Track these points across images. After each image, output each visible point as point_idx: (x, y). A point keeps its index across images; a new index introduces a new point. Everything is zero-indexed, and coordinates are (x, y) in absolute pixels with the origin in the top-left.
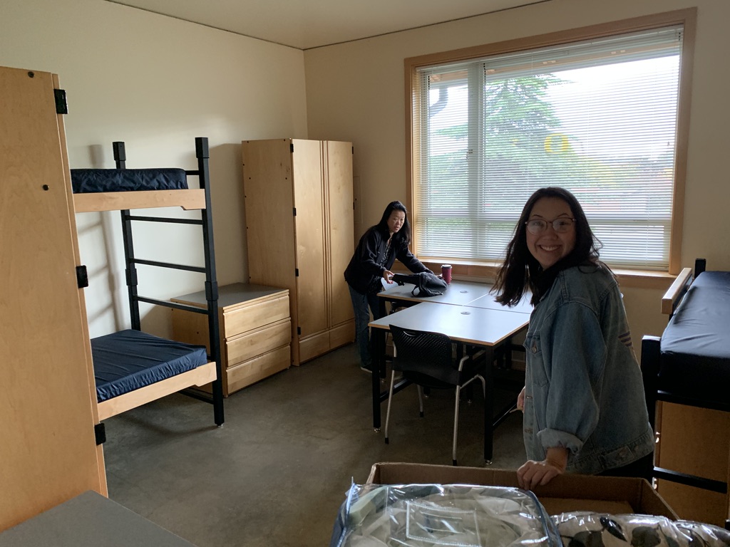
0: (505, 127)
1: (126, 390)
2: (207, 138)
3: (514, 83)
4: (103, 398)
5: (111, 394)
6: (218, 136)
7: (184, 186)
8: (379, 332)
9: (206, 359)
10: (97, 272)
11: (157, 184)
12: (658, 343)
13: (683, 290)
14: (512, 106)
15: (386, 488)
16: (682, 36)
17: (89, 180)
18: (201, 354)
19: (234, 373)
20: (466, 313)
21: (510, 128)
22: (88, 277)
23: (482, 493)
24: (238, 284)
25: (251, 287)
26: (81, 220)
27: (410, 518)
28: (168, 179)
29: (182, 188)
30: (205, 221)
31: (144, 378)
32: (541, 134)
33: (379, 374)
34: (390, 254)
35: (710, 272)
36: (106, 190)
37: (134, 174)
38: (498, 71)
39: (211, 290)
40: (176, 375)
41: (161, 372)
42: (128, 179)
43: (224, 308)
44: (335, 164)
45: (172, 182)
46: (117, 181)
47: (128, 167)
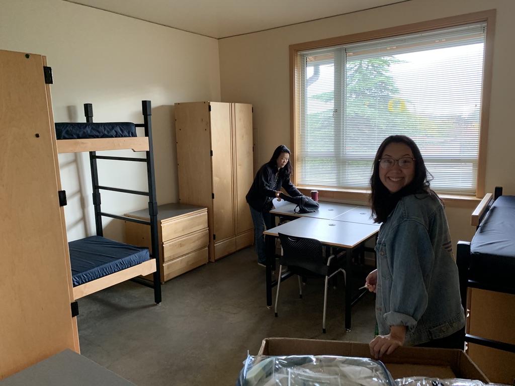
0: (360, 93)
1: (93, 278)
2: (150, 101)
3: (366, 63)
4: (76, 284)
5: (82, 281)
6: (159, 99)
7: (134, 135)
8: (271, 238)
9: (149, 257)
10: (73, 195)
11: (115, 133)
12: (469, 246)
13: (486, 209)
14: (365, 78)
15: (273, 358)
16: (485, 30)
17: (67, 131)
18: (145, 253)
19: (168, 267)
20: (332, 225)
21: (363, 94)
22: (67, 199)
23: (344, 362)
24: (172, 204)
25: (180, 206)
26: (62, 158)
27: (291, 381)
28: (123, 130)
29: (133, 136)
30: (148, 159)
31: (105, 270)
32: (386, 99)
33: (271, 267)
34: (278, 183)
35: (506, 196)
36: (79, 138)
37: (99, 126)
38: (355, 54)
39: (153, 209)
40: (128, 268)
41: (117, 265)
42: (94, 129)
43: (162, 221)
44: (240, 119)
45: (125, 132)
46: (87, 131)
47: (94, 121)
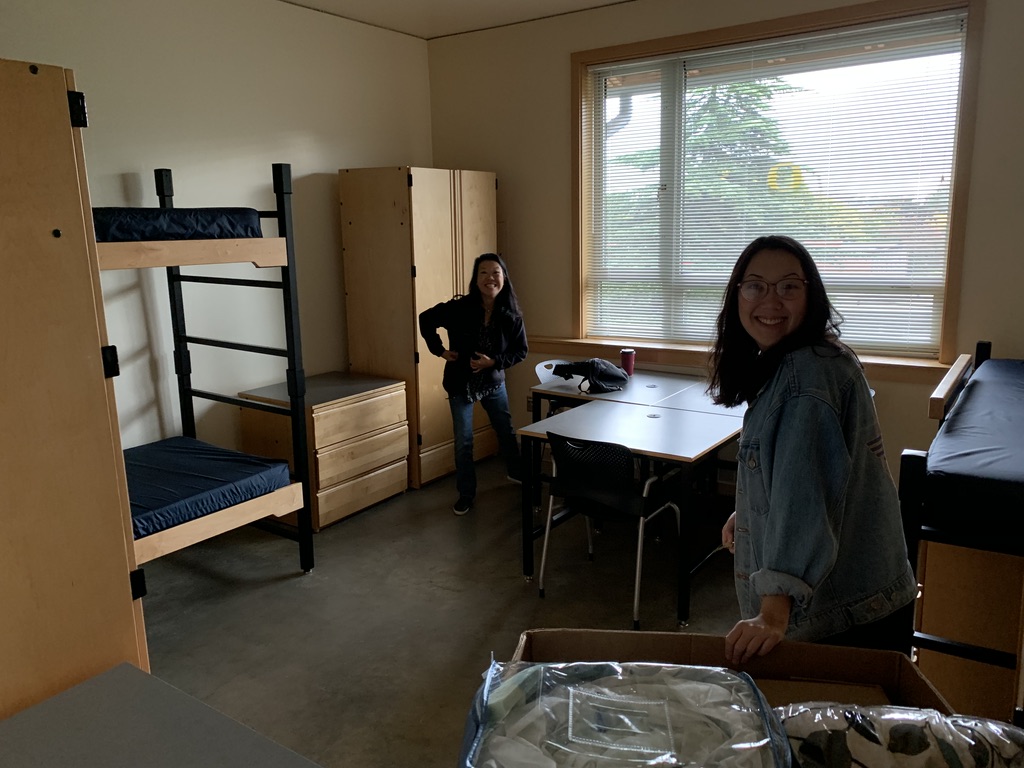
0: (712, 152)
1: (176, 521)
2: (289, 165)
3: (725, 91)
4: (142, 532)
5: (154, 527)
6: (306, 160)
7: (257, 234)
8: (536, 441)
9: (288, 479)
10: (135, 355)
11: (218, 230)
12: (924, 460)
13: (959, 385)
14: (722, 122)
15: (541, 667)
16: (965, 25)
17: (121, 224)
18: (281, 471)
19: (328, 498)
20: (654, 417)
21: (718, 153)
22: (120, 363)
23: (676, 675)
24: (333, 373)
25: (351, 377)
26: (108, 280)
27: (573, 711)
28: (234, 223)
29: (254, 237)
30: (286, 283)
31: (201, 505)
32: (763, 163)
33: (532, 500)
35: (998, 361)
36: (145, 238)
37: (185, 216)
38: (703, 73)
39: (296, 381)
40: (246, 500)
41: (224, 496)
42: (176, 223)
43: (314, 407)
44: (472, 203)
45: (239, 227)
46: (161, 226)
47: (176, 205)
